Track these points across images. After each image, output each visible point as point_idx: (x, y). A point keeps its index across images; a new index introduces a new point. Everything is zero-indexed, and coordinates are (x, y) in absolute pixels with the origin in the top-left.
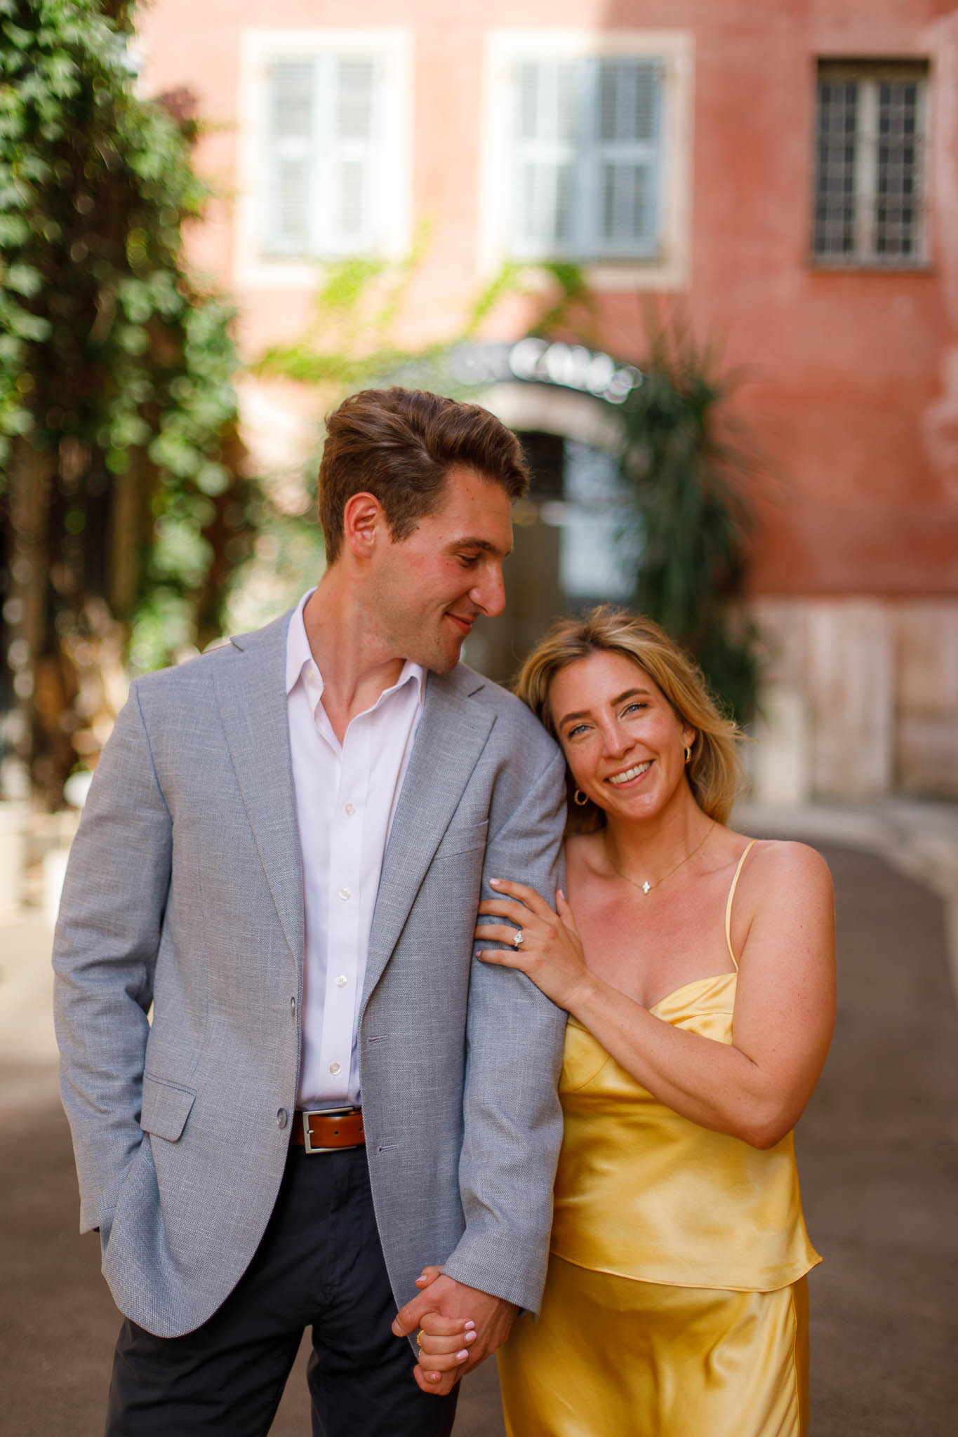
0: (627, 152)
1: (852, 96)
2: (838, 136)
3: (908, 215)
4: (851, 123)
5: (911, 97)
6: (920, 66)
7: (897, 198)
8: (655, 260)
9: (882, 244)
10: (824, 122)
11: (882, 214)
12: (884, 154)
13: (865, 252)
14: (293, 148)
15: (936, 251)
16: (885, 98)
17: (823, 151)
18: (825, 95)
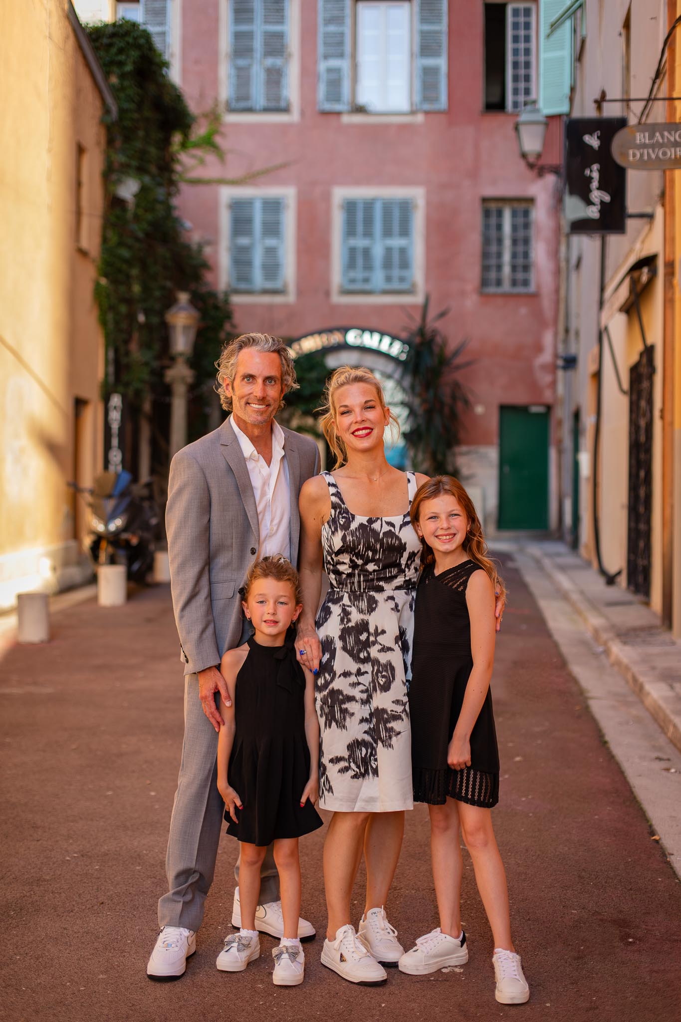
0: (397, 242)
1: (500, 214)
2: (493, 233)
3: (526, 268)
4: (499, 227)
5: (526, 213)
6: (531, 200)
7: (520, 261)
8: (410, 292)
9: (514, 283)
10: (487, 226)
11: (514, 268)
12: (515, 242)
13: (506, 287)
14: (244, 241)
15: (538, 286)
16: (514, 214)
17: (486, 241)
18: (487, 214)
